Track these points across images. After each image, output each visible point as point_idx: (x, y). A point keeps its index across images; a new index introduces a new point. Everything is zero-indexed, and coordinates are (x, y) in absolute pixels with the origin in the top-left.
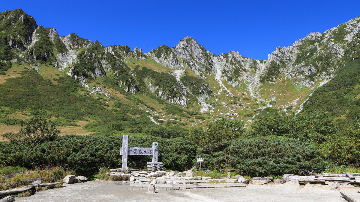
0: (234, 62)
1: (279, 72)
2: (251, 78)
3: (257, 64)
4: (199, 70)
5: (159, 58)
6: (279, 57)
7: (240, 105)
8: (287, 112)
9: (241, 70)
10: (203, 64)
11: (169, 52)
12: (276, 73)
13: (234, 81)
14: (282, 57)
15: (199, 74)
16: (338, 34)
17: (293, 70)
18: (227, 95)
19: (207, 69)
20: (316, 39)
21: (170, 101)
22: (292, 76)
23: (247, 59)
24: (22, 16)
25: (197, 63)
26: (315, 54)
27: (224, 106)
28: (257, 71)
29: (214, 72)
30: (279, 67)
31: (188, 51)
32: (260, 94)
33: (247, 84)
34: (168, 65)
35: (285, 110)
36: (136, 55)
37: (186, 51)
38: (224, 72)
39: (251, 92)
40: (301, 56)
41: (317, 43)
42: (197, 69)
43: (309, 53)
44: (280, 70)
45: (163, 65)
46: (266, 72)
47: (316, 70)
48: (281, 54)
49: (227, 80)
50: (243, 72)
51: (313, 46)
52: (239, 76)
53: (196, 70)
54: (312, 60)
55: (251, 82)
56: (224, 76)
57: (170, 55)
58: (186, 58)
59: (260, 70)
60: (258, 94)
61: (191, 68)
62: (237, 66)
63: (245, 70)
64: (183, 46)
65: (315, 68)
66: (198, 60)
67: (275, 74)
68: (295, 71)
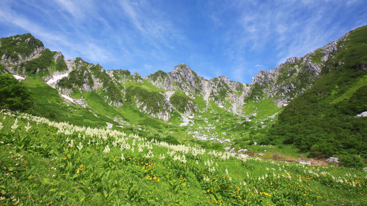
0: (222, 85)
1: (262, 93)
2: (236, 98)
3: (243, 86)
4: (189, 91)
5: (154, 81)
6: (262, 79)
7: (220, 121)
8: (263, 124)
9: (228, 91)
10: (193, 87)
11: (164, 76)
12: (260, 93)
13: (220, 101)
14: (265, 79)
15: (189, 95)
16: (315, 56)
17: (275, 90)
18: (211, 112)
19: (196, 90)
20: (295, 62)
21: (152, 115)
22: (273, 95)
23: (234, 82)
24: (29, 39)
25: (188, 86)
26: (295, 74)
27: (205, 121)
28: (243, 92)
29: (204, 94)
30: (262, 87)
31: (181, 76)
32: (242, 111)
33: (232, 103)
34: (162, 87)
35: (262, 123)
36: (135, 78)
37: (179, 76)
38: (212, 93)
39: (235, 110)
40: (282, 77)
41: (297, 66)
42: (188, 91)
43: (289, 74)
44: (262, 90)
45: (158, 87)
46: (250, 93)
47: (295, 87)
48: (264, 76)
49: (213, 100)
50: (230, 93)
51: (293, 69)
52: (225, 96)
53: (186, 91)
54: (292, 79)
55: (236, 102)
56: (211, 97)
57: (165, 78)
58: (179, 81)
59: (245, 91)
60: (240, 111)
61: (182, 89)
62: (224, 88)
63: (231, 92)
64: (177, 71)
65: (294, 86)
66: (189, 83)
67: (258, 94)
68: (276, 91)
